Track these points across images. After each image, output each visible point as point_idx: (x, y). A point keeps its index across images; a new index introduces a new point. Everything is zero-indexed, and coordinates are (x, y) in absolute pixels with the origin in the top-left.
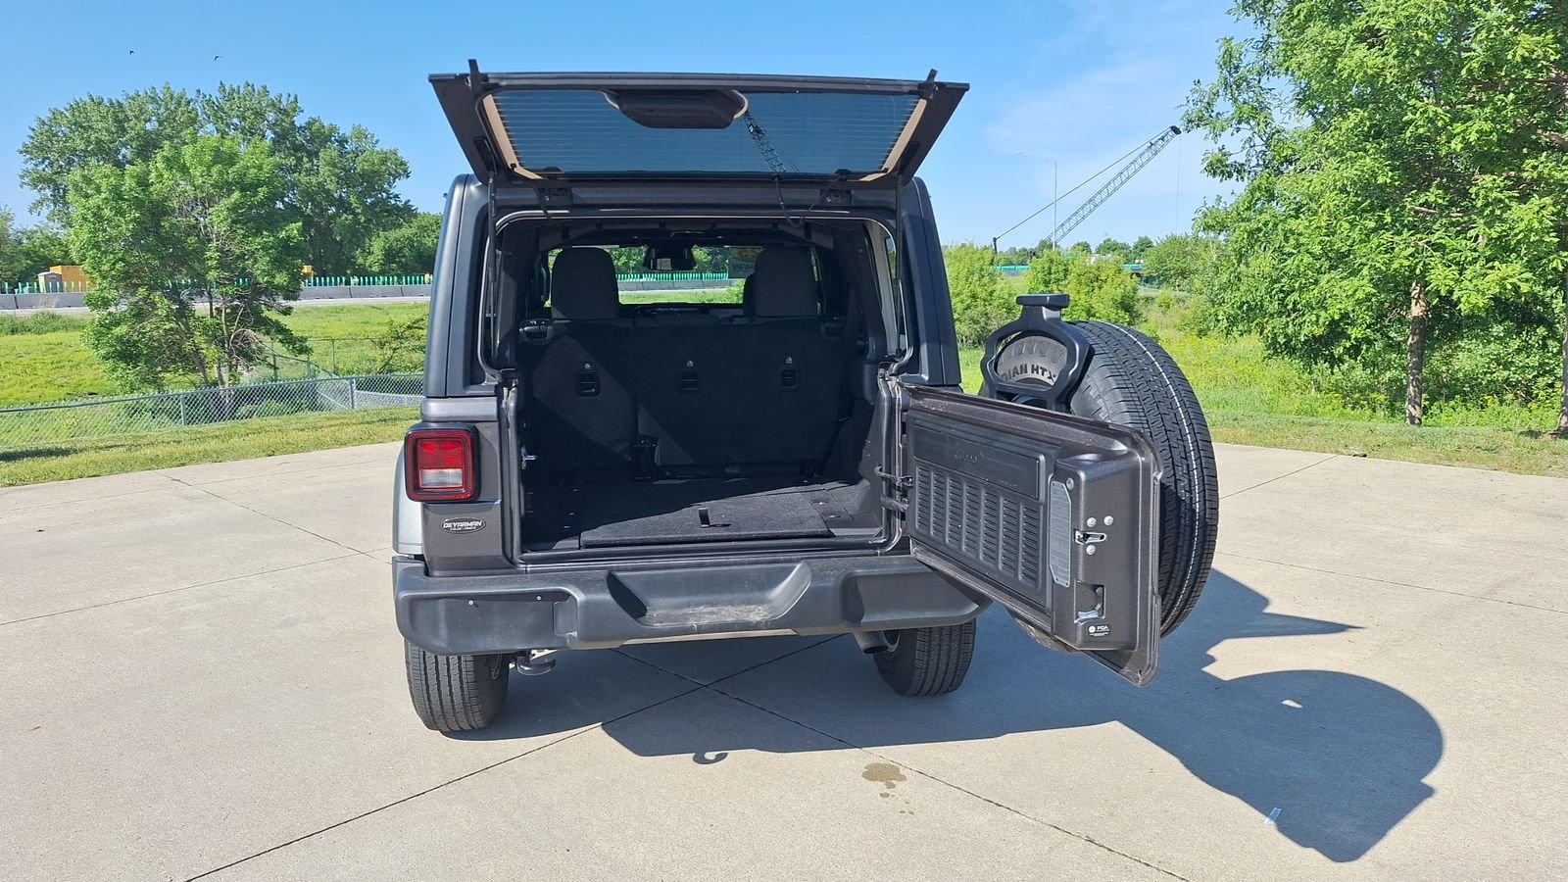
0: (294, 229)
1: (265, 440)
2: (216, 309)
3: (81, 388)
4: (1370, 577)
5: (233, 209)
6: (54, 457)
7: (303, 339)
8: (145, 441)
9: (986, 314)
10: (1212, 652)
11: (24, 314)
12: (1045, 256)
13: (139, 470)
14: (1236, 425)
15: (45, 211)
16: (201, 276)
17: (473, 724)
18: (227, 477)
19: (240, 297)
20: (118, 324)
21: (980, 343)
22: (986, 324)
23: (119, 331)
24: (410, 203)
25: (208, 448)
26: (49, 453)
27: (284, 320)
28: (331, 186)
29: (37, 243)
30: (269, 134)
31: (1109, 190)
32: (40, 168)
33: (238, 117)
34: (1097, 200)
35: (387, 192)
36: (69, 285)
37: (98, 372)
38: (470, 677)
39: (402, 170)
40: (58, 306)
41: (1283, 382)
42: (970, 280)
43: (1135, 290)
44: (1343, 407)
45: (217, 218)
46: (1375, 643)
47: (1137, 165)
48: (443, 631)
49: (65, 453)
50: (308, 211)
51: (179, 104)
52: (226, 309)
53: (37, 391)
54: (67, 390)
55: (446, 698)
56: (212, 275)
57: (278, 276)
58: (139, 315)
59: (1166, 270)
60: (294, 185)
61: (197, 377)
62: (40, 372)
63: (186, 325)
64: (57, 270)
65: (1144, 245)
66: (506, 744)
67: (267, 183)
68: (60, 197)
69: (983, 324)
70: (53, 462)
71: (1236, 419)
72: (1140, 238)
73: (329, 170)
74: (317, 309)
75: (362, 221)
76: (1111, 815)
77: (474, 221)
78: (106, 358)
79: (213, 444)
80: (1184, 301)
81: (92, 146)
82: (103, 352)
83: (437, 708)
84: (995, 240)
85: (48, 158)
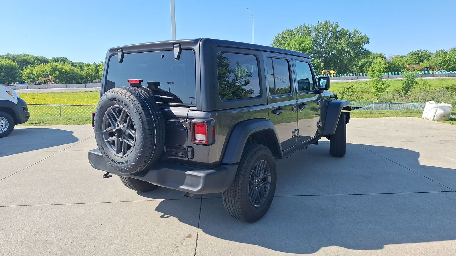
24: (369, 51)
28: (345, 48)
30: (330, 34)
33: (322, 30)
35: (361, 48)
39: (367, 41)
48: (94, 162)
51: (307, 29)
60: (334, 48)
73: (345, 43)
75: (353, 57)
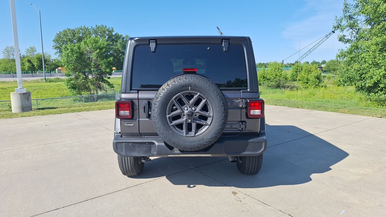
0: (111, 59)
1: (99, 106)
2: (93, 77)
3: (64, 95)
4: (379, 149)
5: (97, 54)
6: (52, 109)
7: (112, 84)
8: (73, 106)
9: (280, 80)
10: (331, 167)
11: (52, 78)
12: (296, 65)
13: (70, 113)
14: (345, 109)
15: (58, 55)
16: (90, 69)
17: (134, 175)
18: (89, 115)
19: (99, 75)
20: (72, 80)
21: (278, 87)
22: (280, 82)
23: (72, 82)
25: (86, 108)
26: (52, 108)
27: (108, 80)
28: (120, 49)
29: (56, 62)
30: (107, 37)
31: (314, 48)
32: (57, 45)
33: (100, 33)
34: (311, 50)
36: (62, 71)
37: (67, 91)
38: (132, 163)
40: (60, 76)
41: (360, 98)
42: (275, 71)
43: (321, 74)
44: (378, 105)
45: (94, 56)
46: (379, 167)
47: (322, 41)
48: (124, 151)
49: (55, 108)
50: (115, 55)
51: (87, 30)
52: (95, 77)
53: (55, 95)
54: (61, 95)
55: (127, 168)
56: (92, 69)
57: (107, 70)
58: (77, 78)
59: (330, 69)
60: (112, 49)
61: (89, 93)
62: (55, 91)
63: (87, 81)
64: (60, 68)
65: (324, 62)
66: (142, 180)
67: (105, 48)
68: (61, 52)
69: (279, 82)
70: (52, 110)
71: (345, 107)
72: (323, 60)
73: (120, 45)
74: (116, 78)
76: (297, 209)
77: (133, 49)
78: (69, 88)
79: (88, 107)
80: (334, 77)
81: (68, 40)
82: (69, 87)
83: (125, 170)
84: (283, 61)
85: (59, 43)
